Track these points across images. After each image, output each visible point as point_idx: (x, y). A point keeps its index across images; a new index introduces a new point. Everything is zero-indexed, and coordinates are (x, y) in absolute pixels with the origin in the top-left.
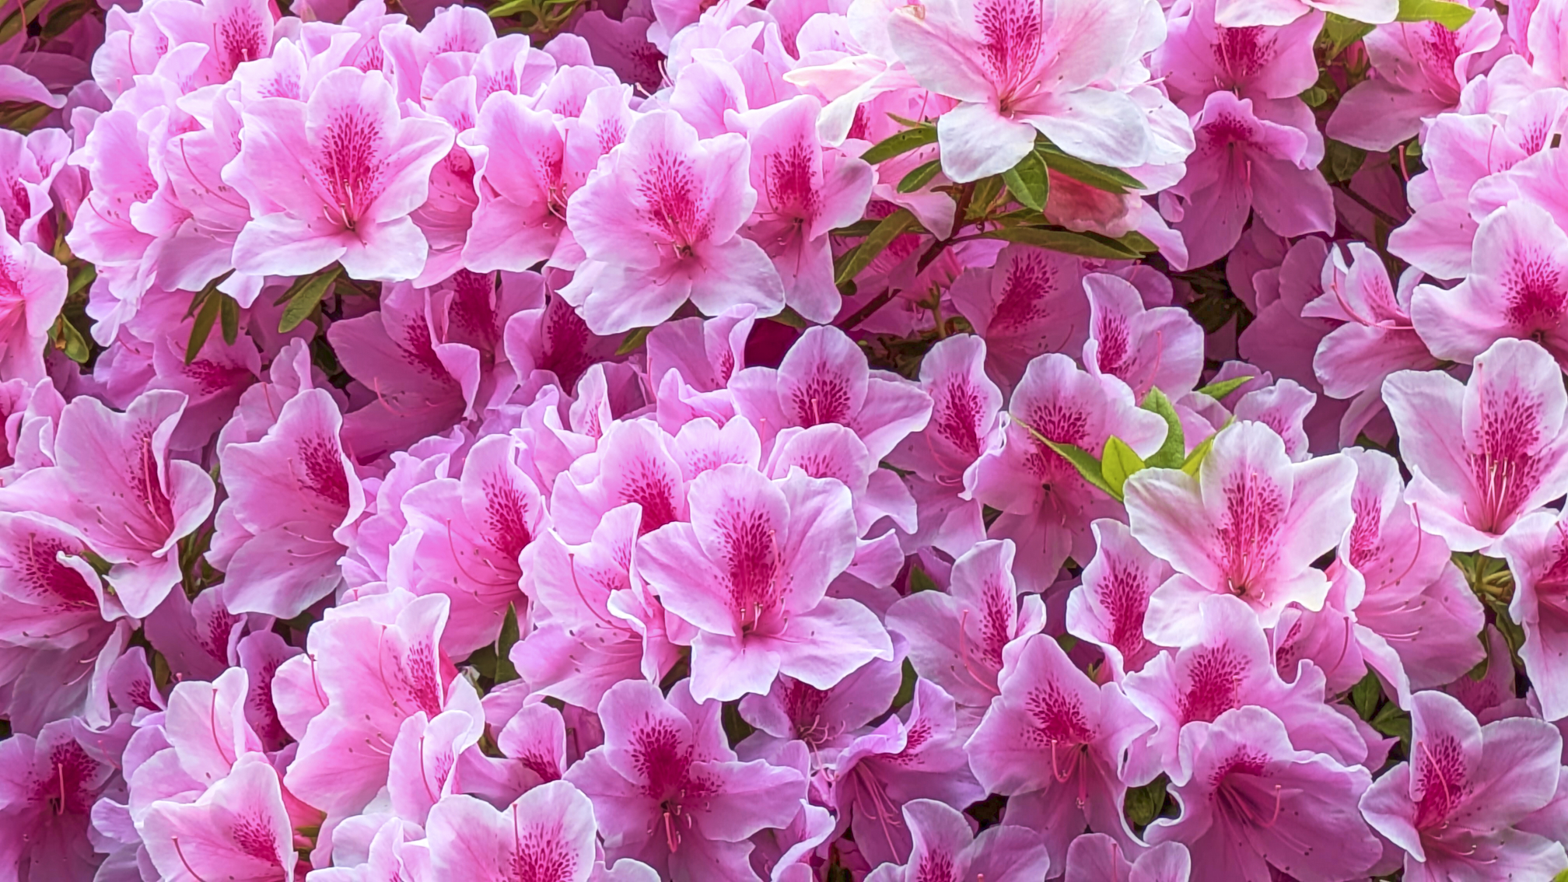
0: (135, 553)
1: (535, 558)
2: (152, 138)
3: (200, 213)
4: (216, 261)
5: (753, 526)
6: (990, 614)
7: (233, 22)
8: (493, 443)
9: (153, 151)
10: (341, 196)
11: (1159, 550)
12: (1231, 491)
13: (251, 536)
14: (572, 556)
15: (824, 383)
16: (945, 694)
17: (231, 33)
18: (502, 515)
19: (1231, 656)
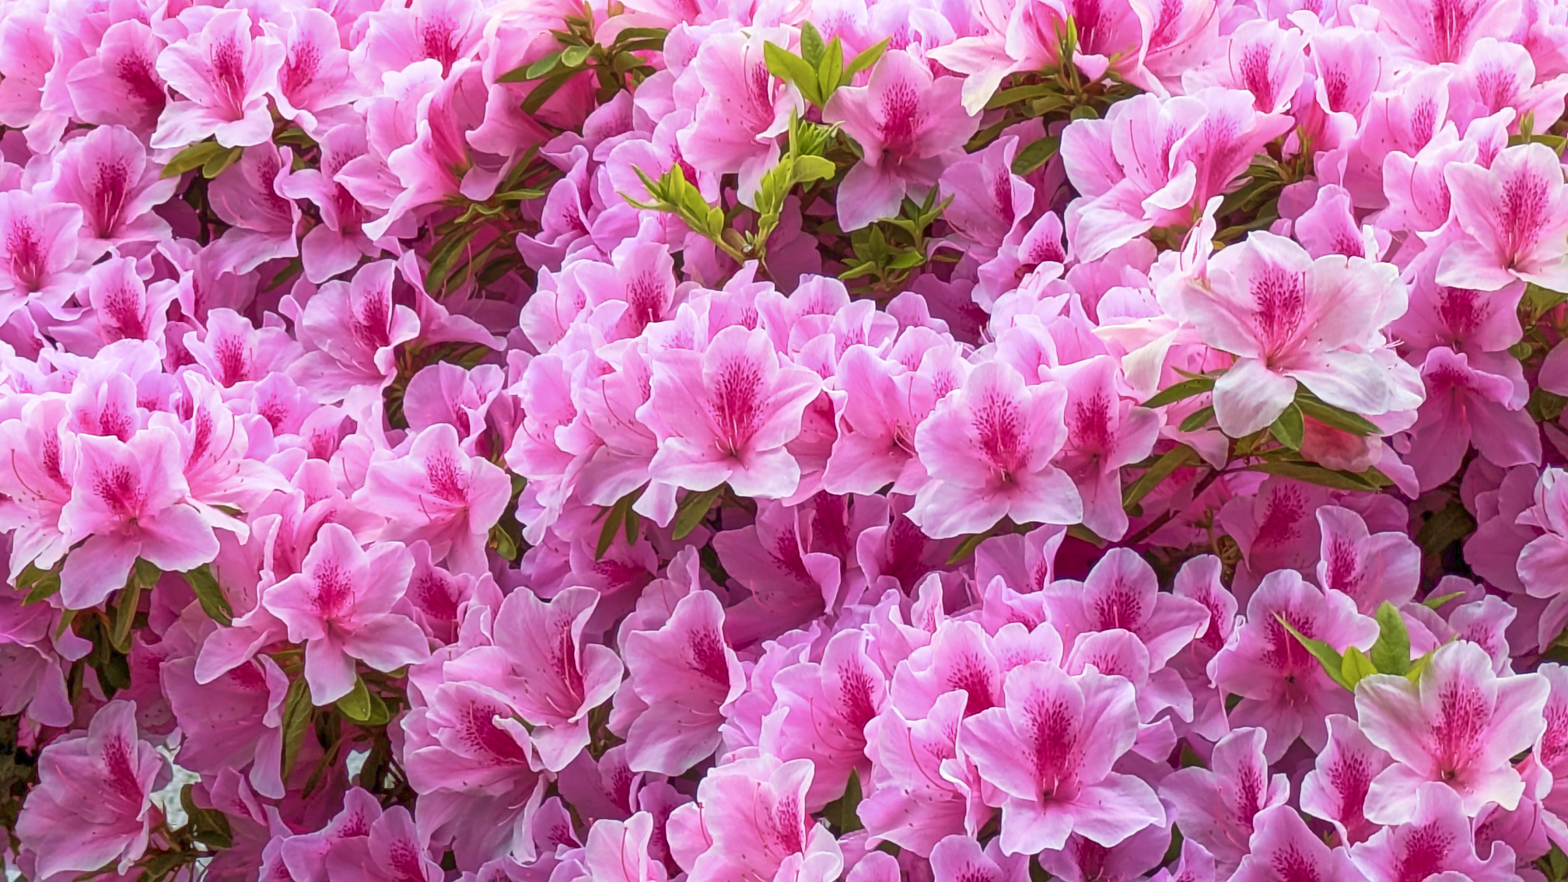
0: (553, 718)
1: (880, 729)
2: (574, 375)
3: (612, 440)
4: (625, 481)
5: (1054, 713)
6: (1244, 788)
7: (641, 283)
8: (848, 636)
9: (574, 386)
10: (728, 427)
11: (1383, 743)
12: (1445, 696)
13: (646, 707)
14: (909, 729)
15: (1121, 594)
16: (1206, 852)
17: (639, 291)
18: (853, 694)
19: (1440, 833)
